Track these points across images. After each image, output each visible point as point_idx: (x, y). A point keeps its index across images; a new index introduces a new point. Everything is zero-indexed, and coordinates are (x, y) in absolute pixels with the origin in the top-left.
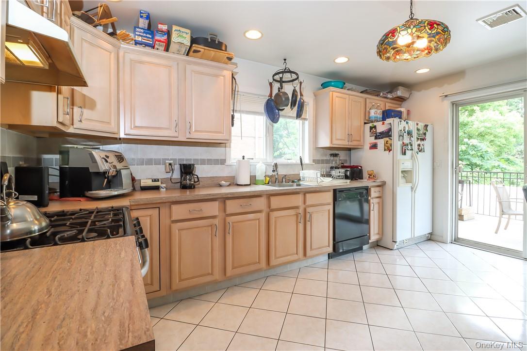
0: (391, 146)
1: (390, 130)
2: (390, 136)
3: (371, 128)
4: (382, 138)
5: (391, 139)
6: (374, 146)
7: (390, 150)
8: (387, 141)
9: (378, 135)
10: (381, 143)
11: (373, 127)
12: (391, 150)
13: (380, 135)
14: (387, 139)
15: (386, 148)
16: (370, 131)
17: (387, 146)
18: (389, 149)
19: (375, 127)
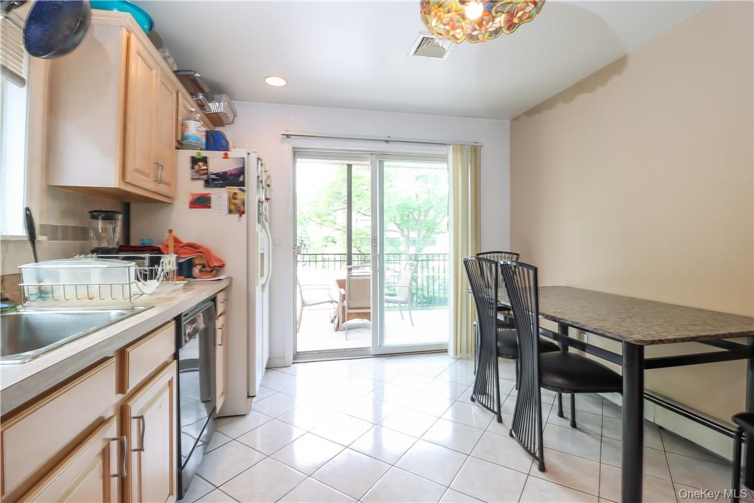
0: (243, 204)
1: (242, 171)
2: (242, 184)
3: (195, 161)
4: (222, 186)
5: (244, 191)
6: (201, 202)
7: (241, 213)
8: (235, 194)
9: (214, 180)
10: (220, 196)
11: (200, 160)
12: (243, 213)
13: (217, 180)
14: (235, 189)
15: (233, 207)
16: (193, 168)
17: (234, 204)
18: (237, 209)
19: (205, 160)
